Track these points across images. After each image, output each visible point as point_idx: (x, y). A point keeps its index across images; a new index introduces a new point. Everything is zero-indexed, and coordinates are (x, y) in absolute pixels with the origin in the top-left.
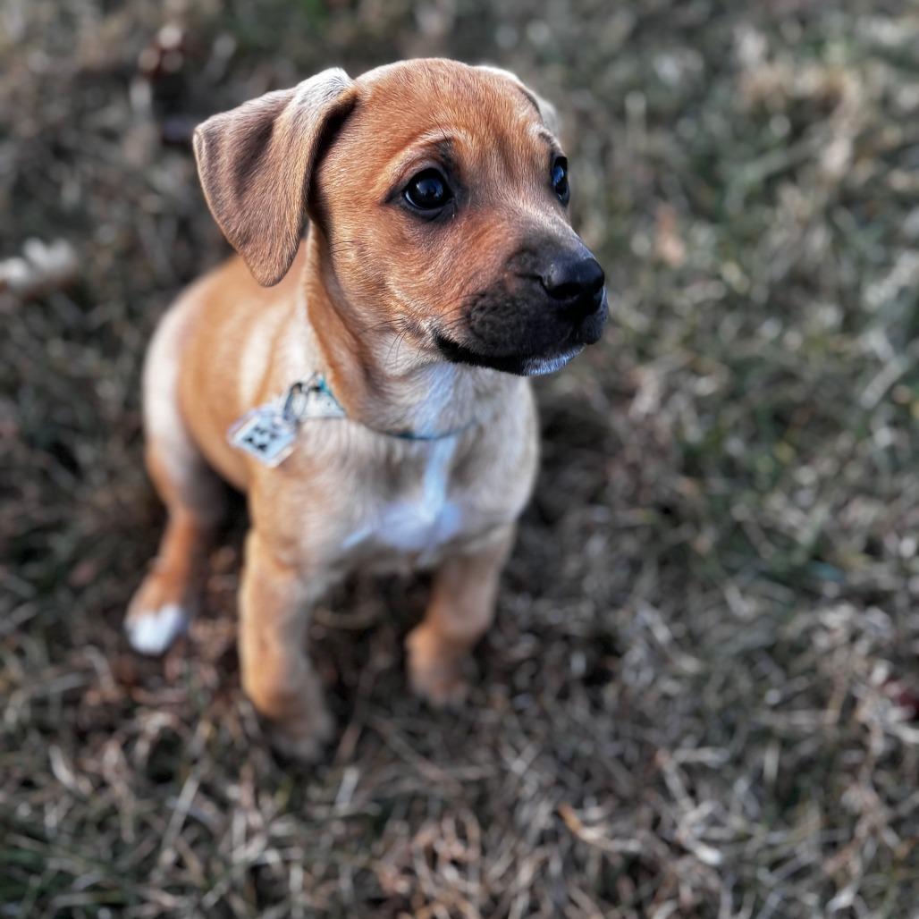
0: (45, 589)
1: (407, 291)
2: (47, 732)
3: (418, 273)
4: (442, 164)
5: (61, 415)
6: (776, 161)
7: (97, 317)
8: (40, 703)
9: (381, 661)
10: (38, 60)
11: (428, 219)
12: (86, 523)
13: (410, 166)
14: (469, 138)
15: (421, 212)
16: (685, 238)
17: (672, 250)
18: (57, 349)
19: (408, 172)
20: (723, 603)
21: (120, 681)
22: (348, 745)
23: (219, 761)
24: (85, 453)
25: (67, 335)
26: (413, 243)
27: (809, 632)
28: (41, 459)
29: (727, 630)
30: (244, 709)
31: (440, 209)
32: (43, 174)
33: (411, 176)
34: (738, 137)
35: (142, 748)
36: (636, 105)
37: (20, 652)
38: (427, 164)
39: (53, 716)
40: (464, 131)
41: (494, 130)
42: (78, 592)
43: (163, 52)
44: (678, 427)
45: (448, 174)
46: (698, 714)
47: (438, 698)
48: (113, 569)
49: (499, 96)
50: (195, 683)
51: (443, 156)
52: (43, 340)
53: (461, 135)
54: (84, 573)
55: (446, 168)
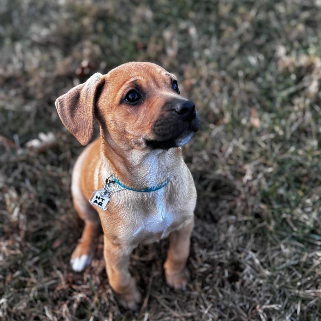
0: (44, 250)
1: (132, 129)
2: (43, 300)
3: (135, 122)
4: (135, 87)
5: (51, 190)
6: (292, 90)
7: (62, 157)
8: (41, 290)
9: (156, 273)
10: (43, 73)
11: (134, 105)
12: (58, 227)
13: (125, 90)
14: (143, 78)
15: (132, 103)
16: (260, 118)
17: (256, 122)
18: (49, 168)
19: (125, 92)
20: (280, 249)
21: (68, 282)
22: (145, 304)
23: (100, 310)
24: (58, 203)
25: (52, 164)
26: (131, 114)
27: (311, 259)
28: (43, 205)
29: (282, 260)
30: (110, 291)
31: (137, 101)
32: (45, 110)
33: (126, 93)
34: (278, 82)
35: (75, 306)
36: (241, 74)
37: (35, 272)
38: (131, 88)
39: (46, 295)
40: (140, 77)
41: (150, 75)
42: (54, 251)
43: (83, 69)
44: (260, 184)
45: (138, 90)
46: (271, 291)
47: (177, 286)
48: (66, 242)
49: (151, 66)
50: (93, 282)
51: (135, 85)
52: (44, 165)
53: (140, 78)
54: (57, 244)
55: (137, 88)
